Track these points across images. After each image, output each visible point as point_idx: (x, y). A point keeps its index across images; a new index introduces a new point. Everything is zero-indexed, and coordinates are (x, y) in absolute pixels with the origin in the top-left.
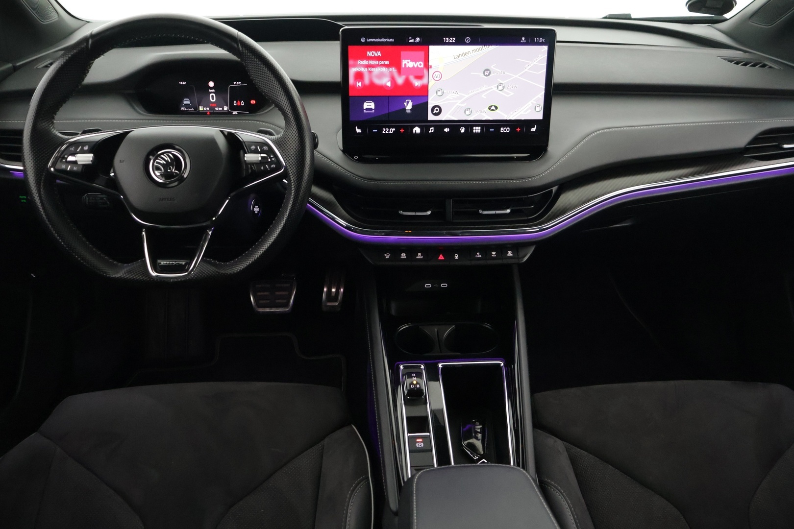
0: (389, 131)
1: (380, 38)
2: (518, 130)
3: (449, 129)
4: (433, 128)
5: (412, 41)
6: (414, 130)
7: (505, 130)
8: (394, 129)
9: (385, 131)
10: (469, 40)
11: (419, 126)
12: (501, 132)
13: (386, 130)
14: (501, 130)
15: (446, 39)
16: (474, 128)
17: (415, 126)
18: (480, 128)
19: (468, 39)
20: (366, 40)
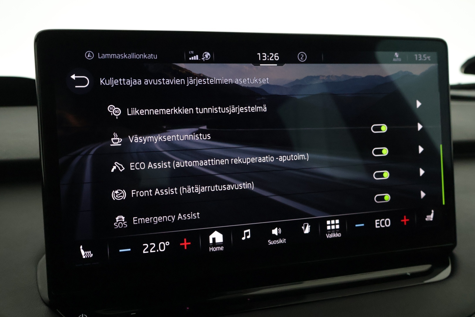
0: (157, 248)
1: (128, 53)
2: (405, 220)
3: (280, 230)
4: (249, 230)
5: (196, 58)
6: (211, 237)
7: (383, 223)
8: (168, 243)
9: (148, 250)
10: (304, 58)
11: (220, 231)
12: (377, 227)
13: (150, 247)
14: (376, 224)
15: (262, 55)
16: (328, 222)
17: (212, 232)
18: (337, 221)
19: (302, 55)
20: (96, 56)
